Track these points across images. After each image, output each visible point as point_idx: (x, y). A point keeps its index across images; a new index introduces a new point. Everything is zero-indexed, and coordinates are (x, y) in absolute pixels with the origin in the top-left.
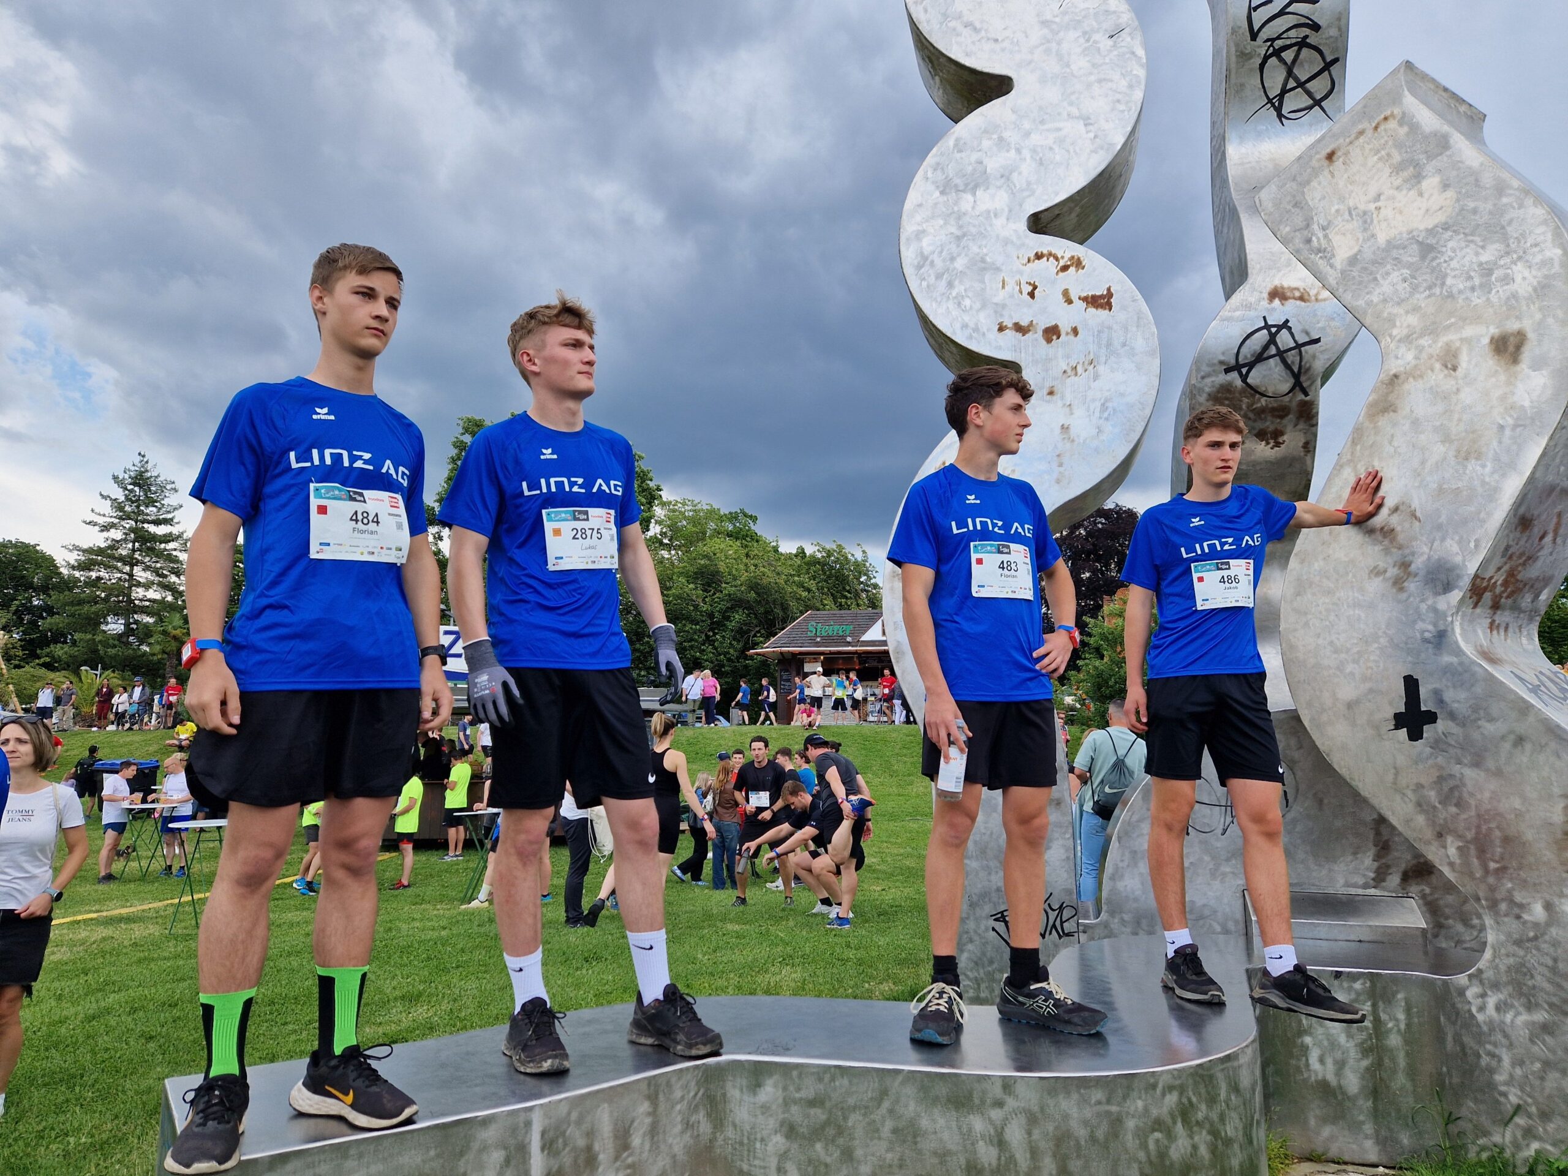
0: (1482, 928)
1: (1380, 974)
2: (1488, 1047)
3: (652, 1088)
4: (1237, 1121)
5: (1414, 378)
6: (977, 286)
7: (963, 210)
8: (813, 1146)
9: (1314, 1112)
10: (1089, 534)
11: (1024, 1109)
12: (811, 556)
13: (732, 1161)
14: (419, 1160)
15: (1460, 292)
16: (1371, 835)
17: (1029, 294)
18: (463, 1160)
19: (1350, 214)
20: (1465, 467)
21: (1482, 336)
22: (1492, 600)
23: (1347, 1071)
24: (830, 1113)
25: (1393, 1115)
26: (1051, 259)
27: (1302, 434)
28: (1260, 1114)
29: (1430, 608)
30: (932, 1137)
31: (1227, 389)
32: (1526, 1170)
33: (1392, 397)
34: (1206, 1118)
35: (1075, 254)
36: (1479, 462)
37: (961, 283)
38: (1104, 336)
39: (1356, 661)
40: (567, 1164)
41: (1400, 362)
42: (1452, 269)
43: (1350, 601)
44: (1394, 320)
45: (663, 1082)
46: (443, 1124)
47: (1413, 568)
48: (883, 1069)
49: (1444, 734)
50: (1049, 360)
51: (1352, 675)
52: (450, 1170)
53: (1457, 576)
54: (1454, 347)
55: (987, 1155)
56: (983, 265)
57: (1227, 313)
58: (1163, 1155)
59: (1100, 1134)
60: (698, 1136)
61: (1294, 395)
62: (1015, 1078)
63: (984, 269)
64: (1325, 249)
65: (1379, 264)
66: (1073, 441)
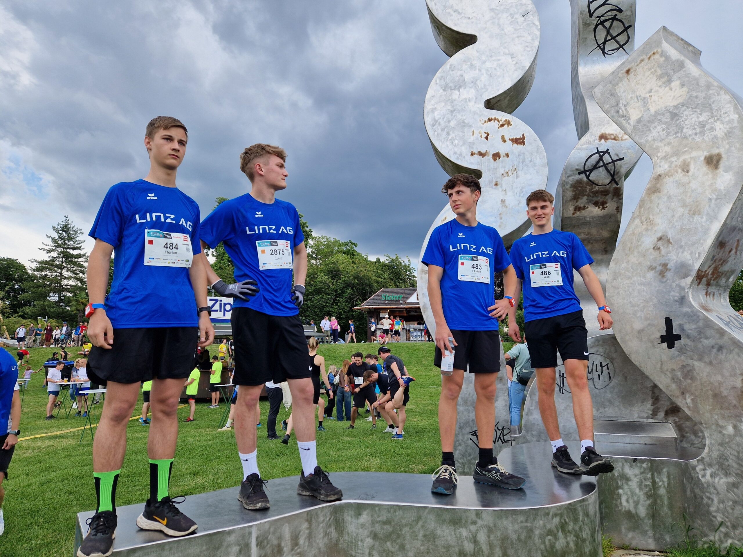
0: (704, 437)
1: (655, 460)
2: (707, 494)
3: (309, 516)
4: (588, 530)
5: (668, 176)
6: (461, 134)
7: (454, 98)
8: (386, 543)
9: (624, 526)
11: (486, 525)
12: (383, 262)
13: (347, 551)
14: (198, 551)
15: (690, 135)
16: (650, 393)
17: (485, 138)
18: (219, 551)
19: (637, 99)
20: (693, 218)
21: (700, 156)
22: (707, 281)
23: (640, 507)
24: (394, 527)
25: (662, 527)
26: (496, 121)
27: (615, 203)
28: (599, 527)
29: (678, 286)
30: (443, 539)
31: (579, 182)
32: (726, 553)
33: (658, 185)
34: (573, 529)
35: (507, 119)
36: (700, 216)
37: (453, 132)
38: (521, 157)
39: (642, 311)
40: (269, 553)
41: (661, 169)
42: (686, 125)
43: (639, 282)
44: (659, 149)
45: (314, 513)
46: (210, 534)
47: (669, 267)
48: (419, 507)
49: (684, 345)
50: (495, 169)
51: (640, 317)
52: (214, 556)
53: (690, 270)
54: (687, 162)
55: (469, 547)
56: (464, 124)
57: (579, 146)
58: (552, 547)
59: (523, 537)
60: (331, 539)
61: (611, 185)
62: (482, 511)
63: (464, 126)
64: (626, 116)
65: (652, 122)
66: (507, 207)
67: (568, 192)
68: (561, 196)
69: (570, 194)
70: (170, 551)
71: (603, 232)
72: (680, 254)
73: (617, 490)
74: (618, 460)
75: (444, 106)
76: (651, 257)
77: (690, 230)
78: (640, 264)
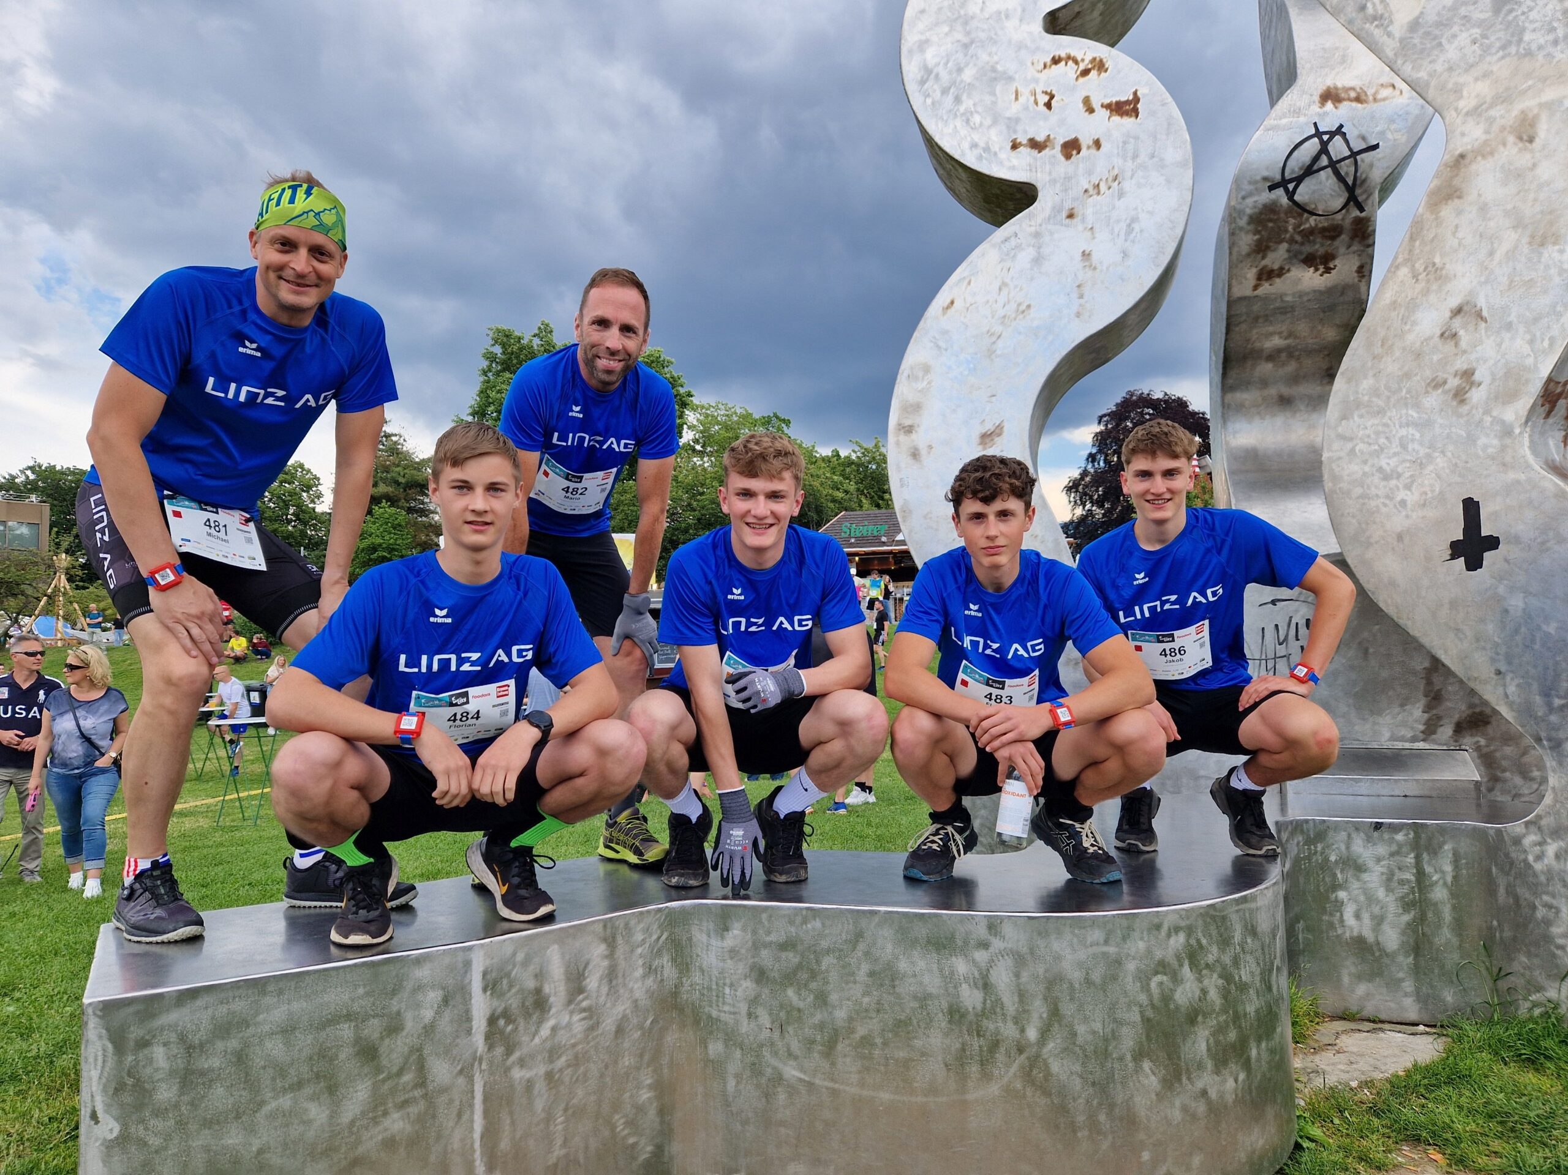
0: (1544, 780)
1: (1425, 824)
2: (1546, 898)
3: (609, 930)
4: (1254, 965)
5: (1483, 156)
6: (988, 99)
7: (971, 13)
8: (784, 991)
9: (1348, 969)
11: (1011, 950)
12: (846, 457)
13: (700, 1006)
14: (346, 997)
15: (1540, 48)
16: (1422, 686)
17: (1045, 104)
18: (396, 999)
20: (1541, 254)
21: (1564, 97)
22: (1566, 409)
23: (1386, 928)
24: (803, 956)
25: (1436, 971)
26: (1070, 63)
27: (1356, 258)
28: (1283, 963)
29: (1497, 420)
30: (912, 980)
31: (1271, 209)
33: (1455, 182)
34: (1217, 961)
35: (1096, 55)
36: (1557, 247)
37: (969, 96)
38: (1130, 147)
39: (1408, 487)
40: (513, 1006)
41: (1466, 140)
42: (1531, 22)
43: (1404, 420)
44: (1461, 91)
45: (621, 924)
46: (372, 962)
47: (1477, 377)
48: (858, 911)
49: (1506, 561)
50: (1068, 178)
51: (1403, 503)
52: (383, 1008)
53: (1527, 381)
54: (1530, 115)
55: (971, 998)
56: (993, 75)
57: (1272, 122)
58: (1167, 998)
59: (1096, 976)
60: (662, 980)
61: (1348, 211)
62: (1002, 918)
63: (995, 79)
64: (1382, 16)
65: (1446, 25)
66: (1095, 268)
67: (1243, 236)
68: (1227, 245)
69: (1247, 241)
70: (278, 996)
71: (1325, 331)
72: (1504, 346)
73: (1333, 892)
74: (1337, 827)
75: (946, 34)
76: (1435, 358)
77: (1530, 283)
78: (1407, 376)
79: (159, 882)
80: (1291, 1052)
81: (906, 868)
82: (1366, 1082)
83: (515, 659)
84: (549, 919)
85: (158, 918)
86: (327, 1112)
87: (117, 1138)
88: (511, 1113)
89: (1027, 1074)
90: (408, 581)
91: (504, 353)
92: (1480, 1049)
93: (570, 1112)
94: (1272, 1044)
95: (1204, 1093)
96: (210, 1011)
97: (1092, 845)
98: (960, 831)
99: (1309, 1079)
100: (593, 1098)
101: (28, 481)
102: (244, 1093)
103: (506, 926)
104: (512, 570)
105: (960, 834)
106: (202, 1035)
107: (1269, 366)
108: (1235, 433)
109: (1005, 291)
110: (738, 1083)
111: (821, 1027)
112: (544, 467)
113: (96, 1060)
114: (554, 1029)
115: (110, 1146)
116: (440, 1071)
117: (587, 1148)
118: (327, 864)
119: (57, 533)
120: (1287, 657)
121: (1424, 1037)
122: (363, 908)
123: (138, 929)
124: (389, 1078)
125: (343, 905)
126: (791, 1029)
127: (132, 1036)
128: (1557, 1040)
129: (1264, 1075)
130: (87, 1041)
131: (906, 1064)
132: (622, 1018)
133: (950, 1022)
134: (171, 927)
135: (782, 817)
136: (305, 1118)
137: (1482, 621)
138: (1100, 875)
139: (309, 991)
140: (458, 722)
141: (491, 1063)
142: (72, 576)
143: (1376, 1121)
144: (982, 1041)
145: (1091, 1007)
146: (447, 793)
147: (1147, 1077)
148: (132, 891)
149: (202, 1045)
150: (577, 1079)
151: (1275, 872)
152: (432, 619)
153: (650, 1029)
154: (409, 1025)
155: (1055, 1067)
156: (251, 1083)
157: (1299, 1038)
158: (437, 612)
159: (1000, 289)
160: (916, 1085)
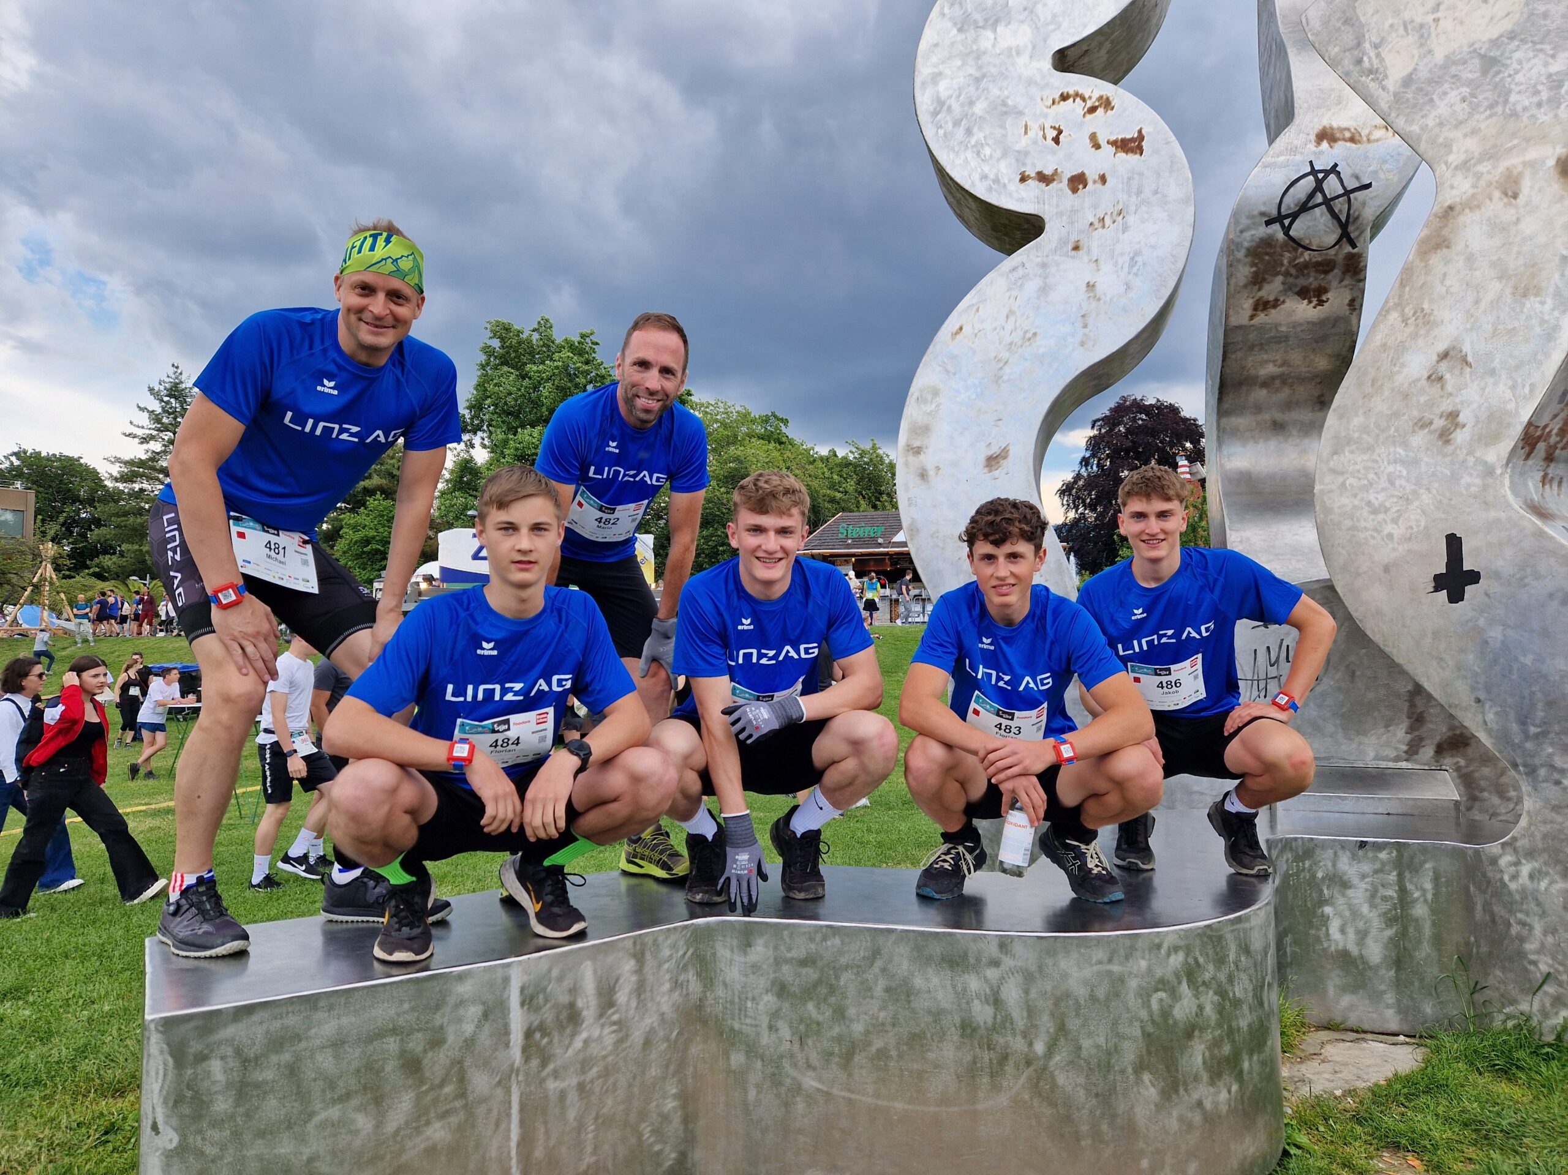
0: (1519, 801)
1: (1408, 844)
2: (1520, 915)
3: (638, 947)
4: (1247, 982)
5: (1471, 209)
6: (998, 132)
7: (983, 49)
8: (804, 1005)
9: (1334, 980)
10: (1129, 431)
11: (1021, 968)
12: (843, 458)
13: (723, 1019)
14: (392, 1012)
15: (1525, 109)
16: (1405, 706)
17: (1053, 139)
18: (439, 1014)
19: (1406, 28)
20: (1523, 305)
21: (1547, 158)
22: (1547, 451)
23: (1369, 941)
24: (822, 971)
25: (1416, 984)
26: (1078, 100)
27: (1348, 292)
28: (1273, 977)
29: (1478, 461)
30: (927, 996)
31: (1267, 243)
32: (1554, 1037)
33: (1445, 232)
34: (1213, 978)
35: (1103, 93)
36: (1538, 299)
37: (980, 129)
38: (1134, 183)
39: (1395, 521)
40: (548, 1020)
41: (1455, 192)
42: (1516, 84)
43: (1391, 457)
44: (1451, 146)
45: (649, 940)
46: (417, 978)
47: (1461, 418)
48: (876, 929)
49: (1487, 594)
50: (1074, 211)
51: (1390, 536)
52: (427, 1023)
53: (1509, 425)
54: (1515, 172)
55: (983, 1013)
56: (1004, 109)
57: (1269, 159)
58: (1166, 1013)
59: (1101, 994)
60: (688, 994)
61: (1340, 247)
62: (1012, 938)
63: (1006, 113)
64: (1377, 70)
65: (1436, 82)
66: (1099, 299)
67: (1240, 267)
68: (1225, 277)
69: (1244, 272)
70: (329, 1011)
71: (1317, 360)
72: (1487, 390)
73: (1319, 907)
74: (1324, 845)
75: (959, 68)
76: (1422, 399)
77: (1513, 332)
78: (1396, 415)
79: (204, 898)
80: (1280, 1060)
81: (919, 887)
82: (1350, 1091)
83: (555, 688)
84: (581, 936)
85: (206, 933)
86: (374, 1122)
87: (176, 1148)
88: (545, 1123)
89: (1035, 1087)
90: (457, 613)
91: (502, 347)
92: (1457, 1059)
93: (600, 1121)
94: (1263, 1056)
95: (1200, 1104)
96: (265, 1026)
97: (1097, 866)
98: (970, 851)
99: (1297, 1088)
100: (621, 1107)
101: (12, 468)
102: (296, 1105)
103: (540, 942)
104: (554, 606)
105: (970, 853)
106: (257, 1049)
107: (1264, 392)
108: (1229, 456)
109: (1012, 319)
110: (758, 1093)
111: (839, 1039)
112: (579, 498)
113: (157, 1073)
114: (586, 1042)
115: (169, 1156)
116: (480, 1082)
117: (615, 1155)
118: (366, 880)
119: (43, 521)
120: (1278, 678)
121: (1405, 1047)
122: (406, 926)
123: (185, 944)
124: (432, 1088)
125: (385, 920)
126: (810, 1042)
127: (192, 1050)
128: (1528, 1051)
129: (1255, 1085)
130: (149, 1056)
131: (920, 1075)
132: (650, 1031)
133: (962, 1036)
134: (219, 941)
135: (799, 836)
136: (353, 1128)
137: (1462, 651)
138: (1103, 896)
139: (358, 1006)
140: (499, 748)
141: (527, 1074)
142: (58, 565)
143: (1359, 1129)
144: (992, 1054)
145: (1095, 1023)
146: (495, 818)
147: (1147, 1088)
148: (178, 906)
149: (256, 1059)
150: (607, 1091)
151: (1267, 892)
152: (479, 652)
153: (676, 1041)
154: (451, 1038)
155: (1061, 1079)
156: (302, 1095)
157: (1287, 1048)
158: (485, 644)
159: (1007, 317)
160: (929, 1095)
